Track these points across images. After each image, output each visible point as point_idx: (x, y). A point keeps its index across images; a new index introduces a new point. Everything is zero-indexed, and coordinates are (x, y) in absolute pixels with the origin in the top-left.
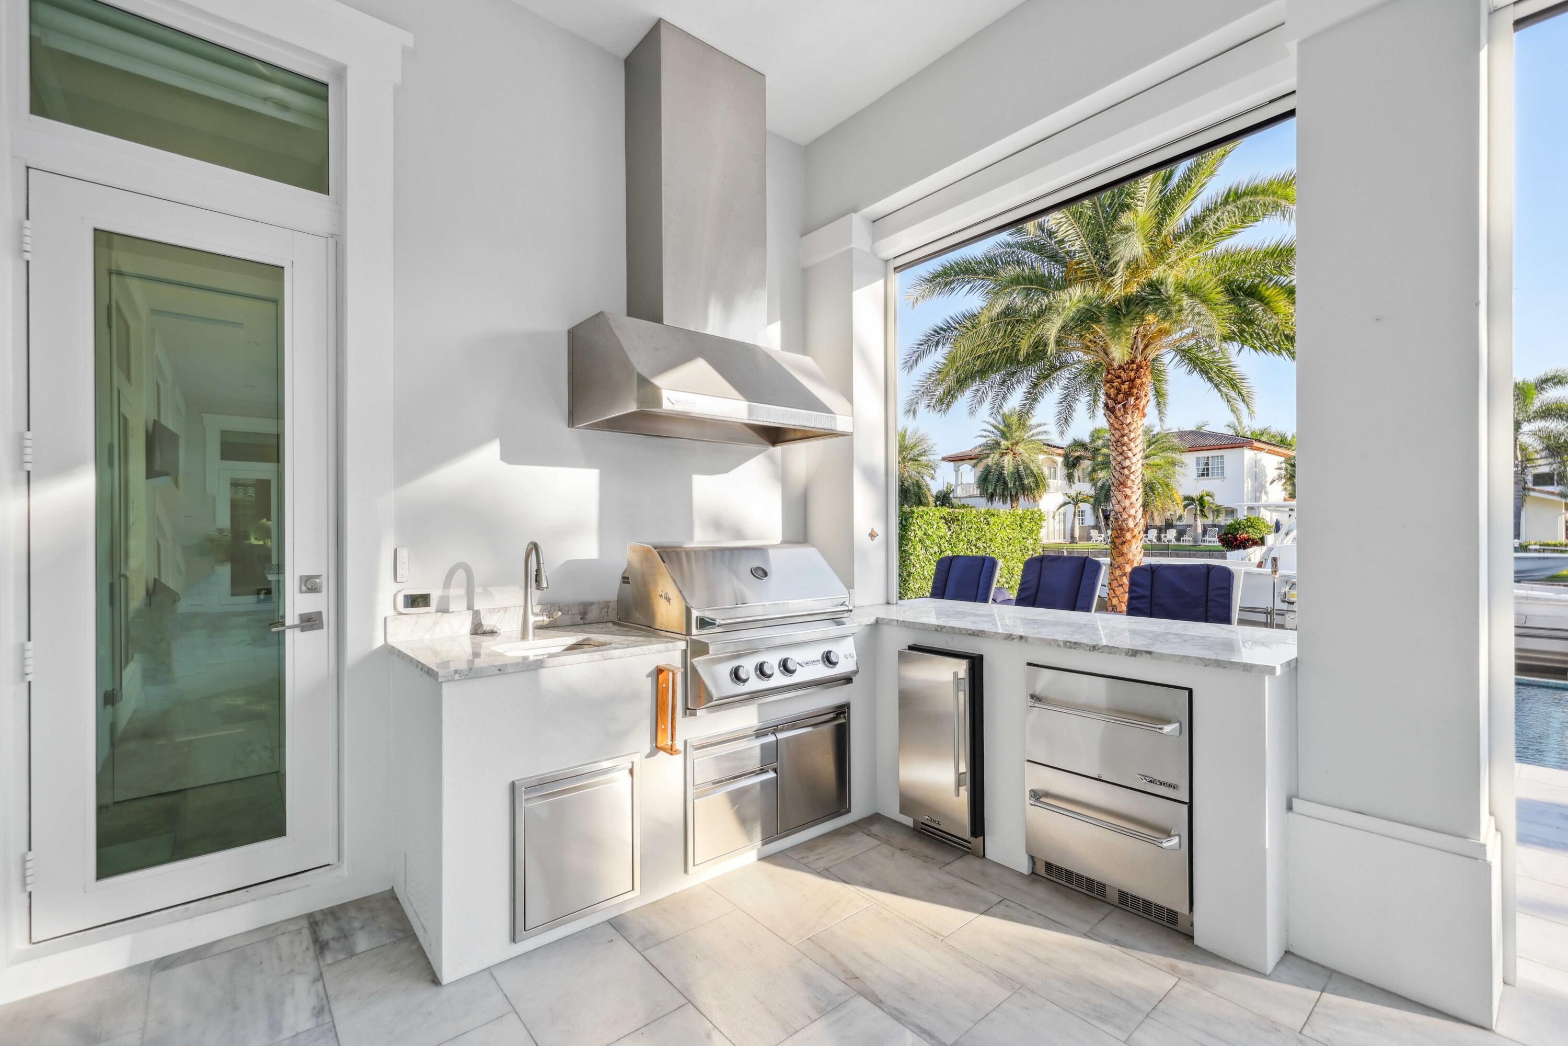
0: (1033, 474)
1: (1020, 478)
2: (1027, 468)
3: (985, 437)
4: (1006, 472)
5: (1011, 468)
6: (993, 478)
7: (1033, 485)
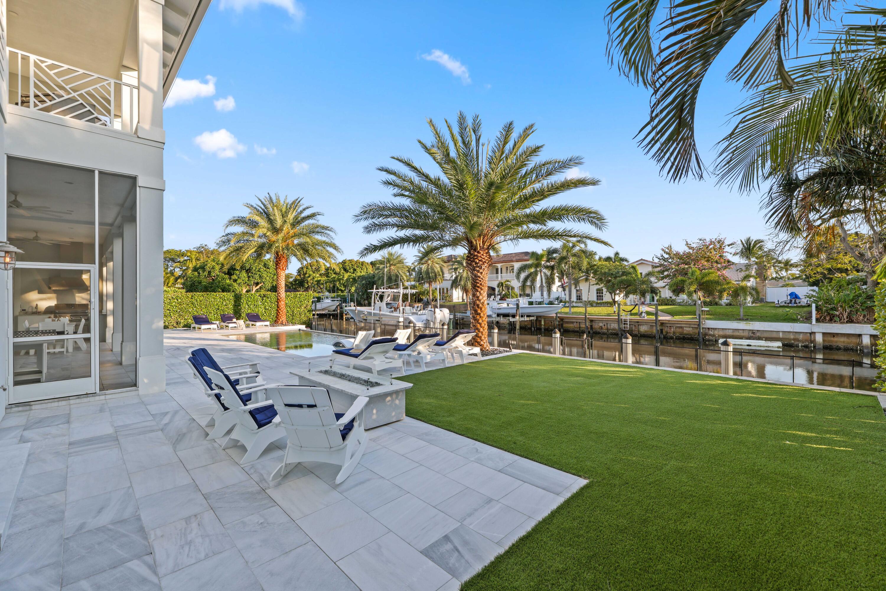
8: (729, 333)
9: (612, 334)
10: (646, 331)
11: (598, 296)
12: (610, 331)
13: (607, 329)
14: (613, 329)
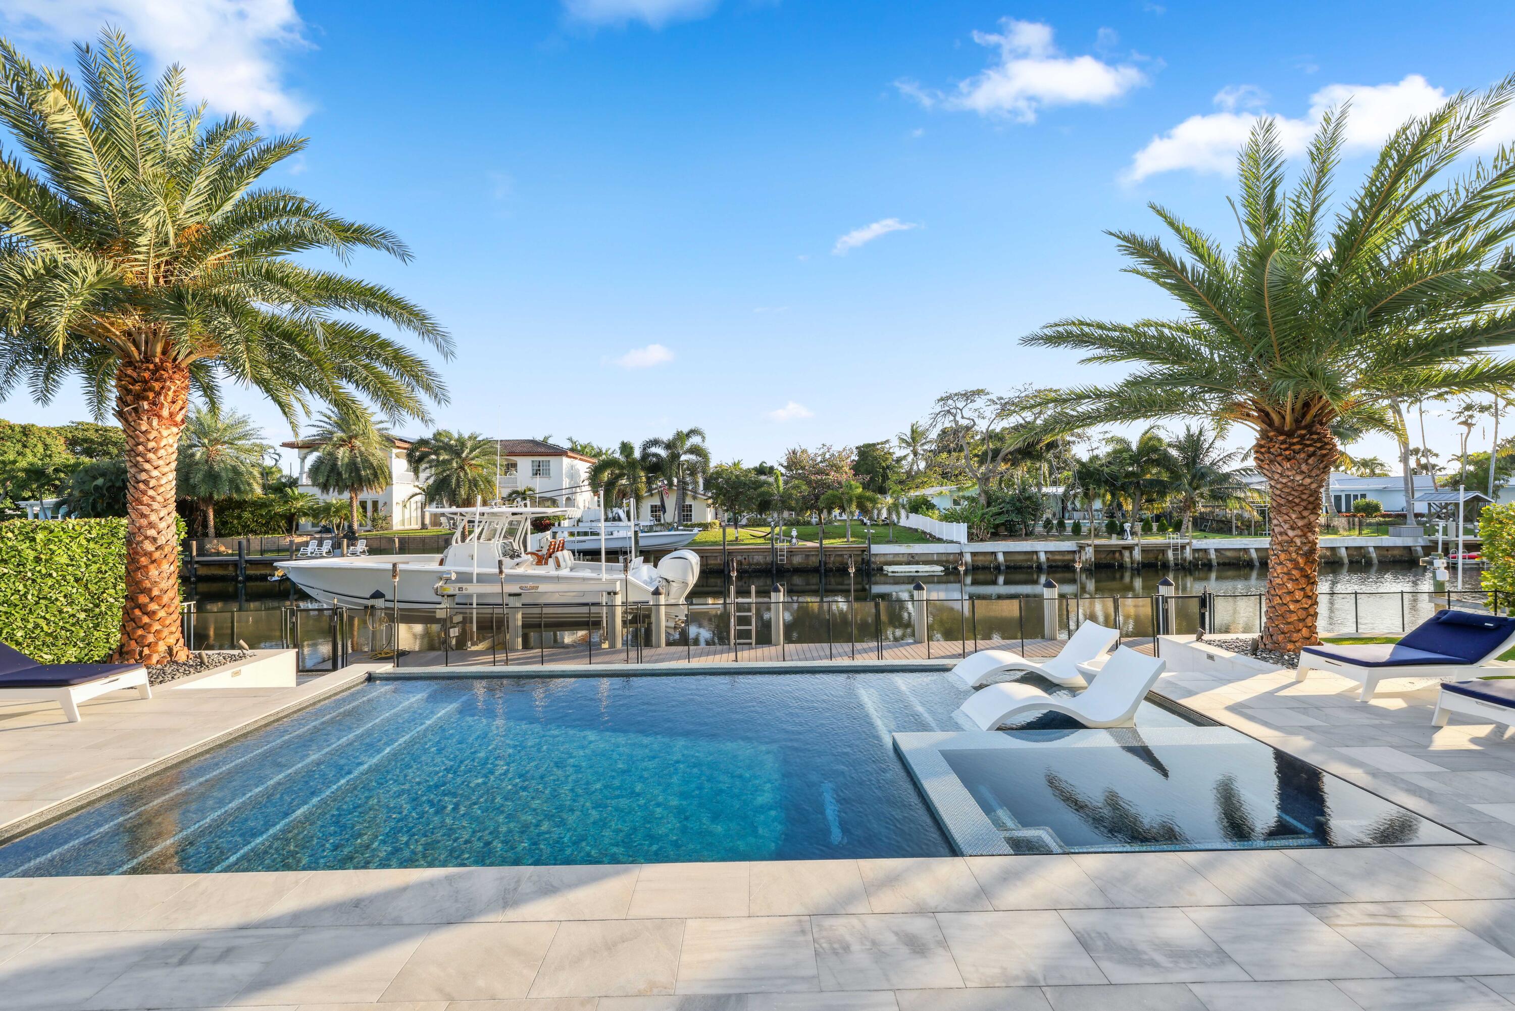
0: (371, 466)
1: (357, 470)
2: (365, 460)
3: (318, 426)
4: (340, 463)
5: (346, 460)
6: (325, 469)
7: (371, 477)
8: (890, 558)
9: (755, 571)
10: (800, 564)
11: (691, 511)
12: (753, 567)
13: (750, 564)
14: (757, 564)
